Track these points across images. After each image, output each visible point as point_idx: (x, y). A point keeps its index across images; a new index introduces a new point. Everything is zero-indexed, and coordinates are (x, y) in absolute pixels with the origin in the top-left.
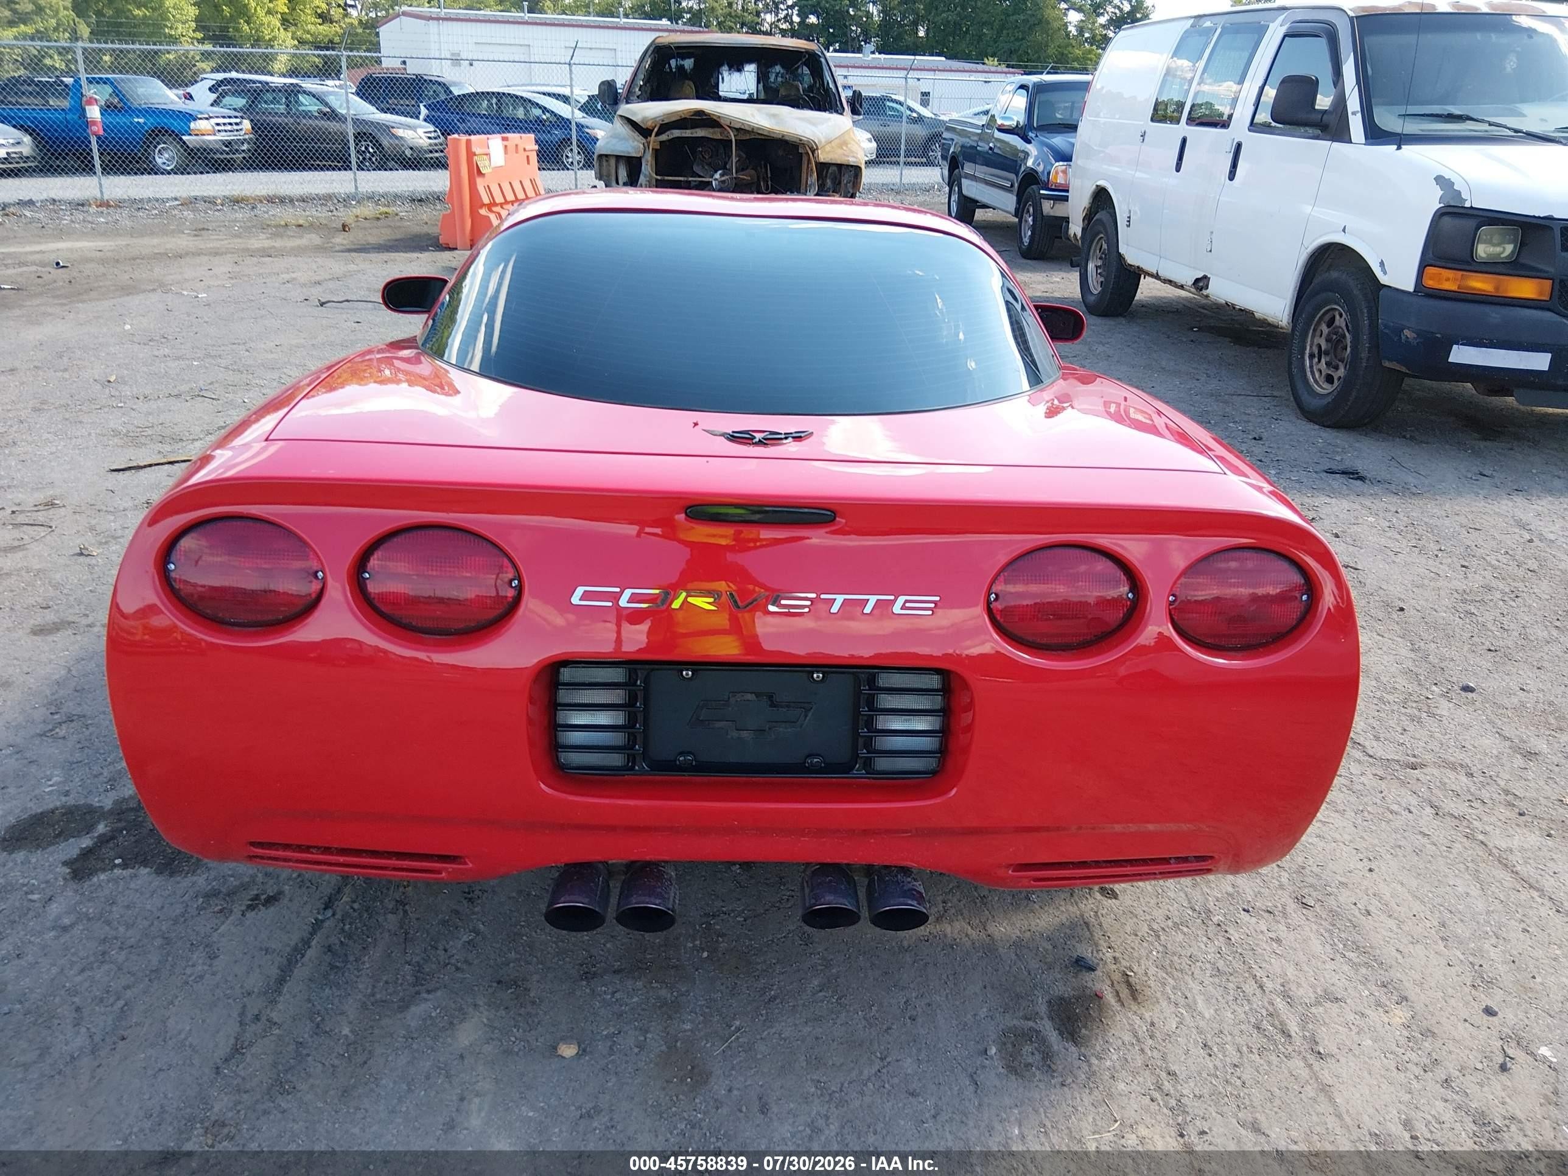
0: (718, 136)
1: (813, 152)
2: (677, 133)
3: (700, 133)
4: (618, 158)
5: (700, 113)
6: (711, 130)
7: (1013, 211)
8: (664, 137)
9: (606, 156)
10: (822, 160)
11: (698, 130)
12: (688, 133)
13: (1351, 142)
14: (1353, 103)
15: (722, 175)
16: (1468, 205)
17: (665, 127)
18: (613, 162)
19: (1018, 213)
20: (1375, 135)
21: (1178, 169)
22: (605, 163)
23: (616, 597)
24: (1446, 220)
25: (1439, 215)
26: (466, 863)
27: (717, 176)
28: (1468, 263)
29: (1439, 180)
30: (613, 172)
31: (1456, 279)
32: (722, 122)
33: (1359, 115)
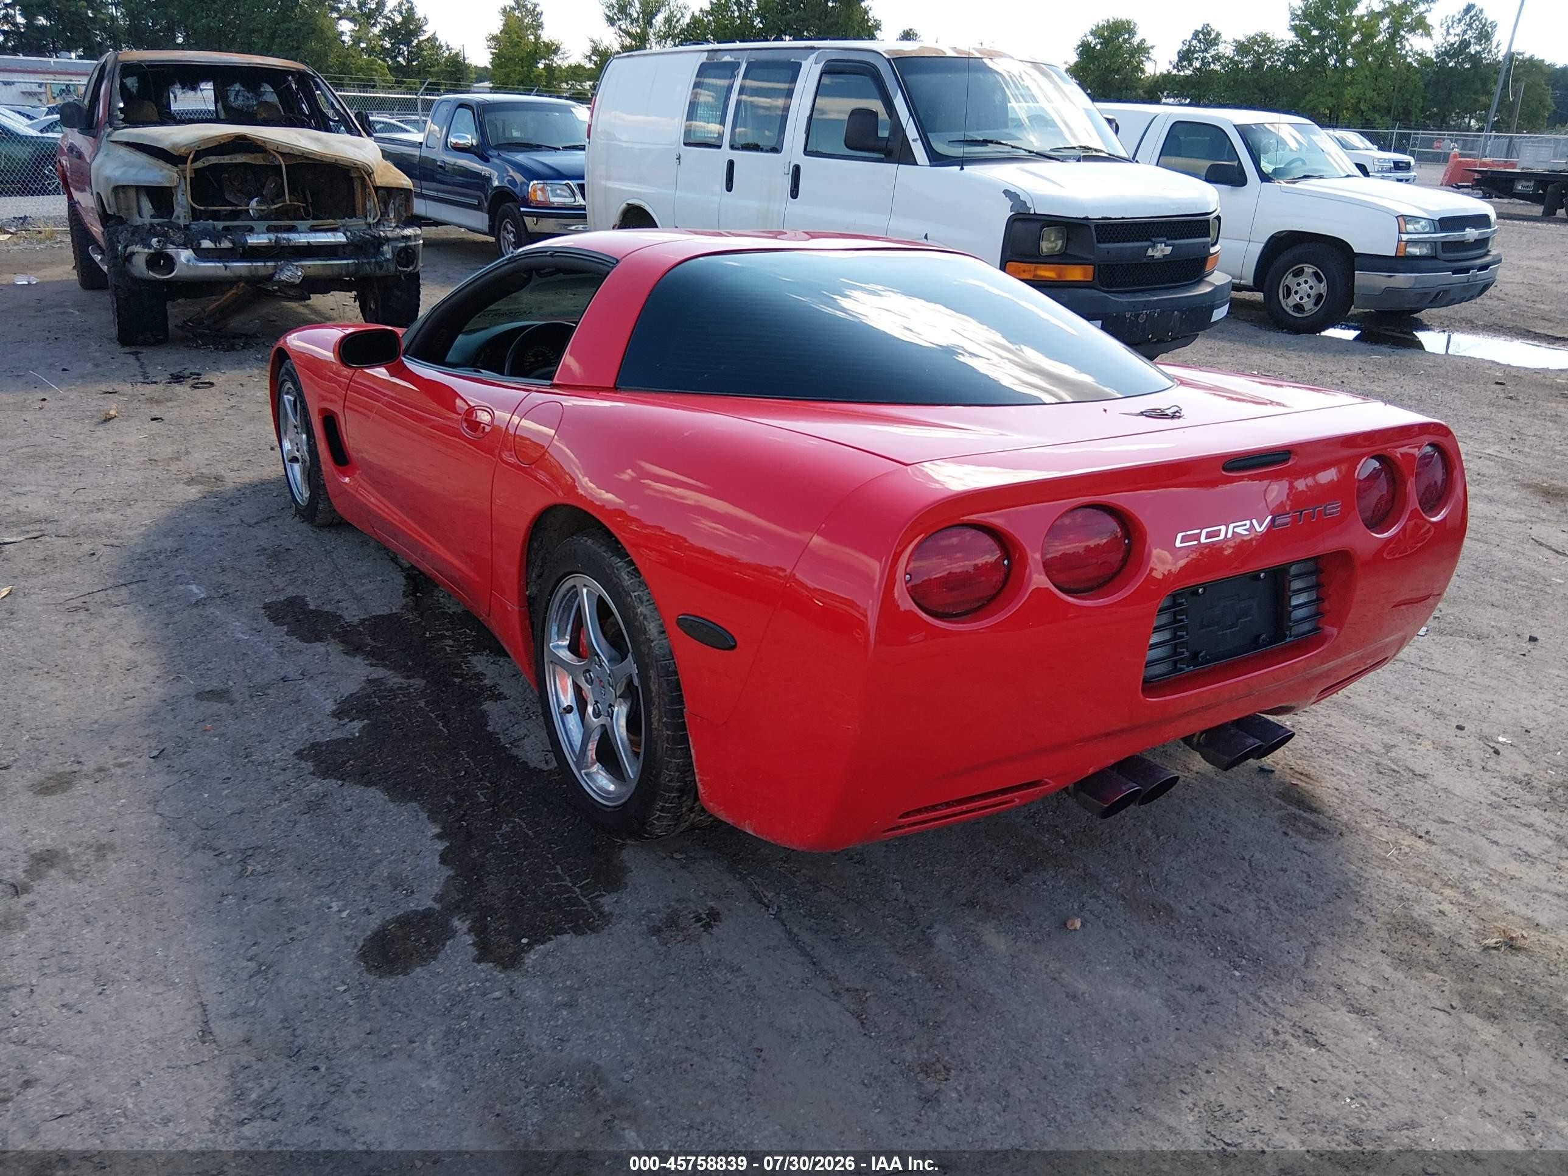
0: (260, 162)
1: (369, 175)
2: (214, 160)
3: (240, 159)
4: (138, 188)
5: (243, 138)
6: (252, 156)
7: (487, 229)
8: (199, 164)
9: (124, 187)
10: (379, 184)
11: (236, 156)
12: (226, 159)
13: (916, 164)
14: (911, 132)
15: (259, 203)
16: (1032, 212)
17: (200, 154)
18: (132, 194)
19: (493, 230)
20: (937, 159)
21: (729, 188)
22: (121, 195)
23: (1197, 537)
24: (1018, 224)
25: (1011, 222)
26: (1047, 783)
27: (254, 203)
28: (1037, 257)
29: (1007, 193)
30: (134, 204)
31: (1030, 271)
32: (268, 147)
33: (919, 142)
